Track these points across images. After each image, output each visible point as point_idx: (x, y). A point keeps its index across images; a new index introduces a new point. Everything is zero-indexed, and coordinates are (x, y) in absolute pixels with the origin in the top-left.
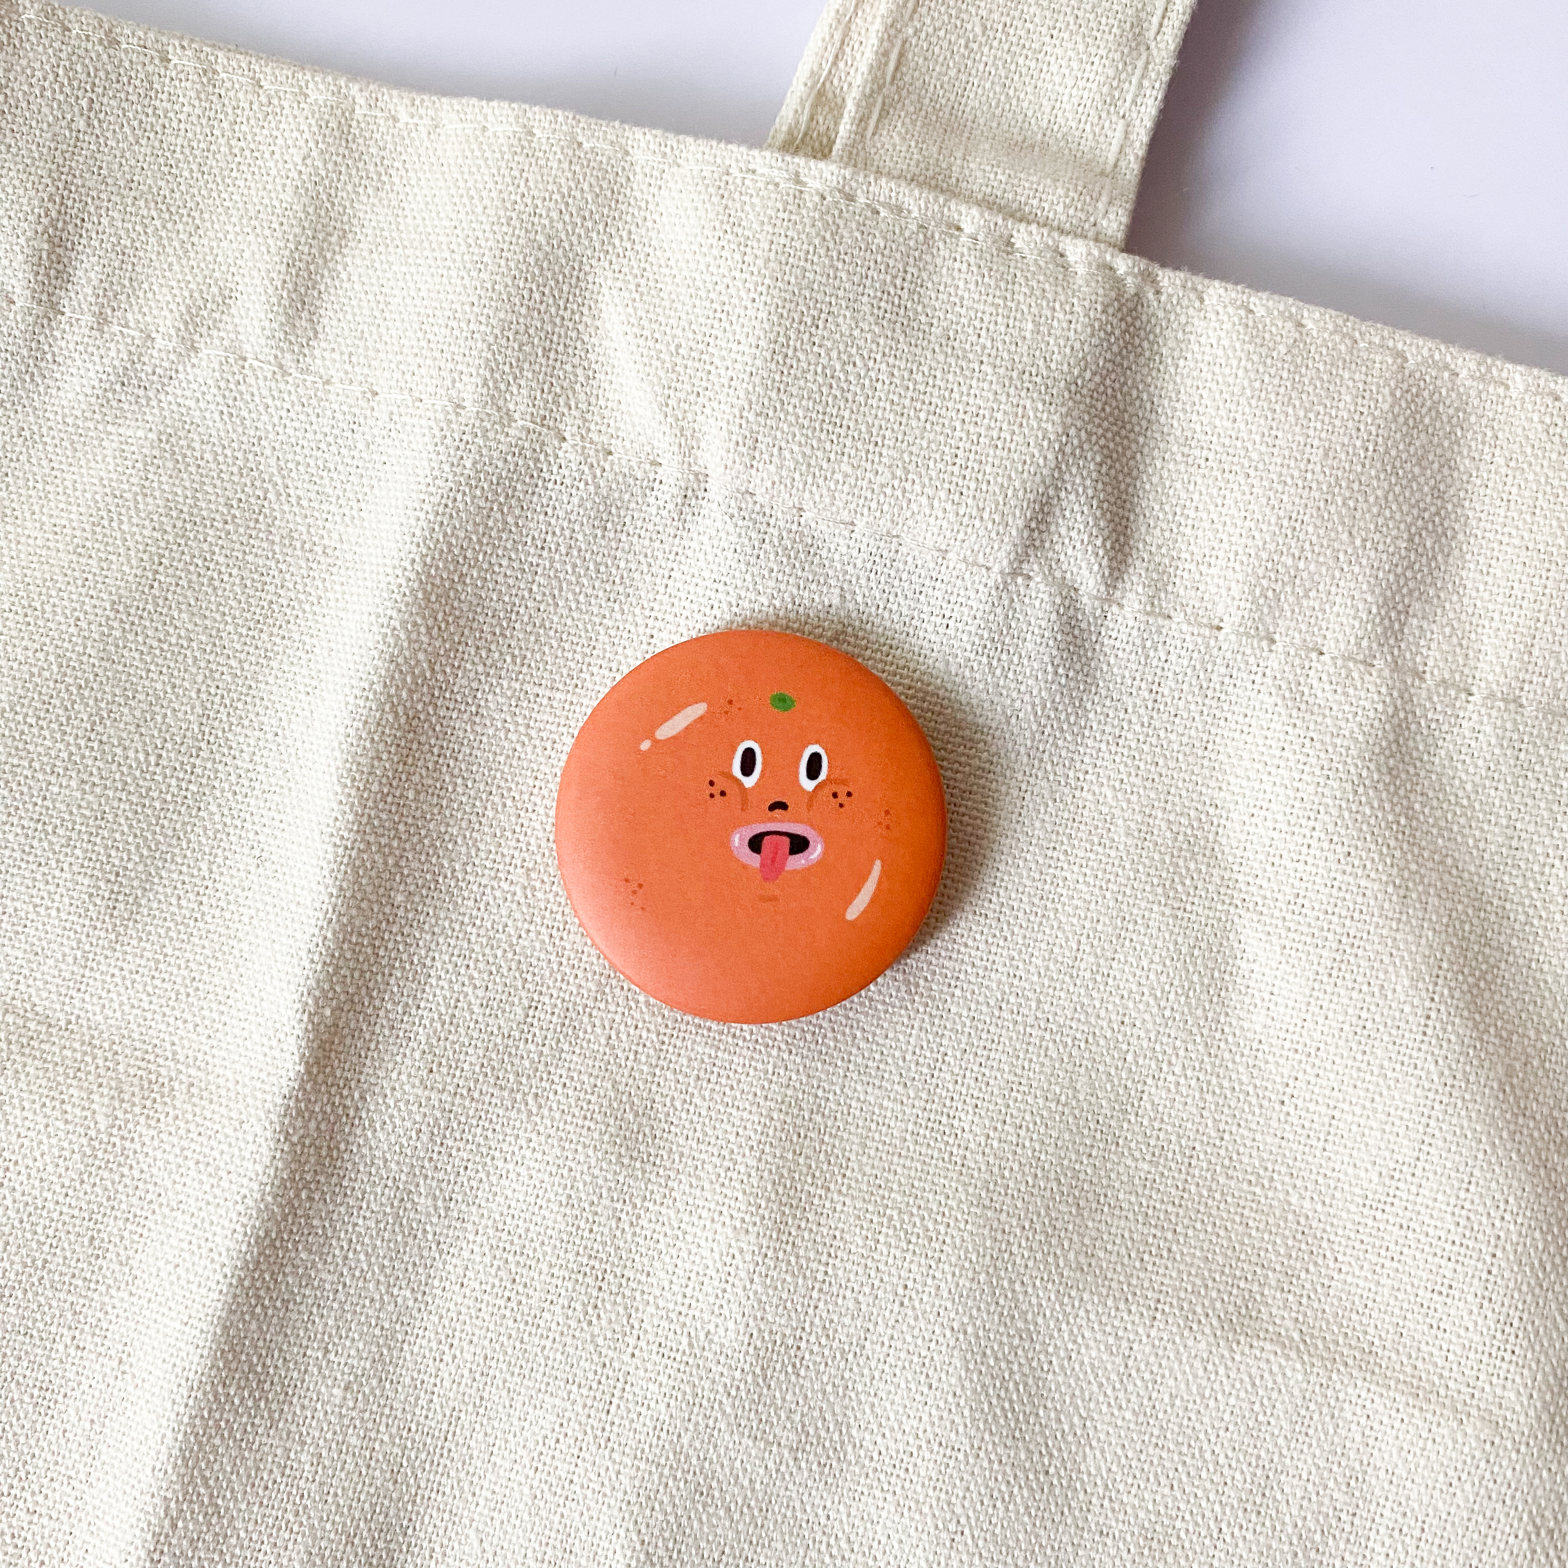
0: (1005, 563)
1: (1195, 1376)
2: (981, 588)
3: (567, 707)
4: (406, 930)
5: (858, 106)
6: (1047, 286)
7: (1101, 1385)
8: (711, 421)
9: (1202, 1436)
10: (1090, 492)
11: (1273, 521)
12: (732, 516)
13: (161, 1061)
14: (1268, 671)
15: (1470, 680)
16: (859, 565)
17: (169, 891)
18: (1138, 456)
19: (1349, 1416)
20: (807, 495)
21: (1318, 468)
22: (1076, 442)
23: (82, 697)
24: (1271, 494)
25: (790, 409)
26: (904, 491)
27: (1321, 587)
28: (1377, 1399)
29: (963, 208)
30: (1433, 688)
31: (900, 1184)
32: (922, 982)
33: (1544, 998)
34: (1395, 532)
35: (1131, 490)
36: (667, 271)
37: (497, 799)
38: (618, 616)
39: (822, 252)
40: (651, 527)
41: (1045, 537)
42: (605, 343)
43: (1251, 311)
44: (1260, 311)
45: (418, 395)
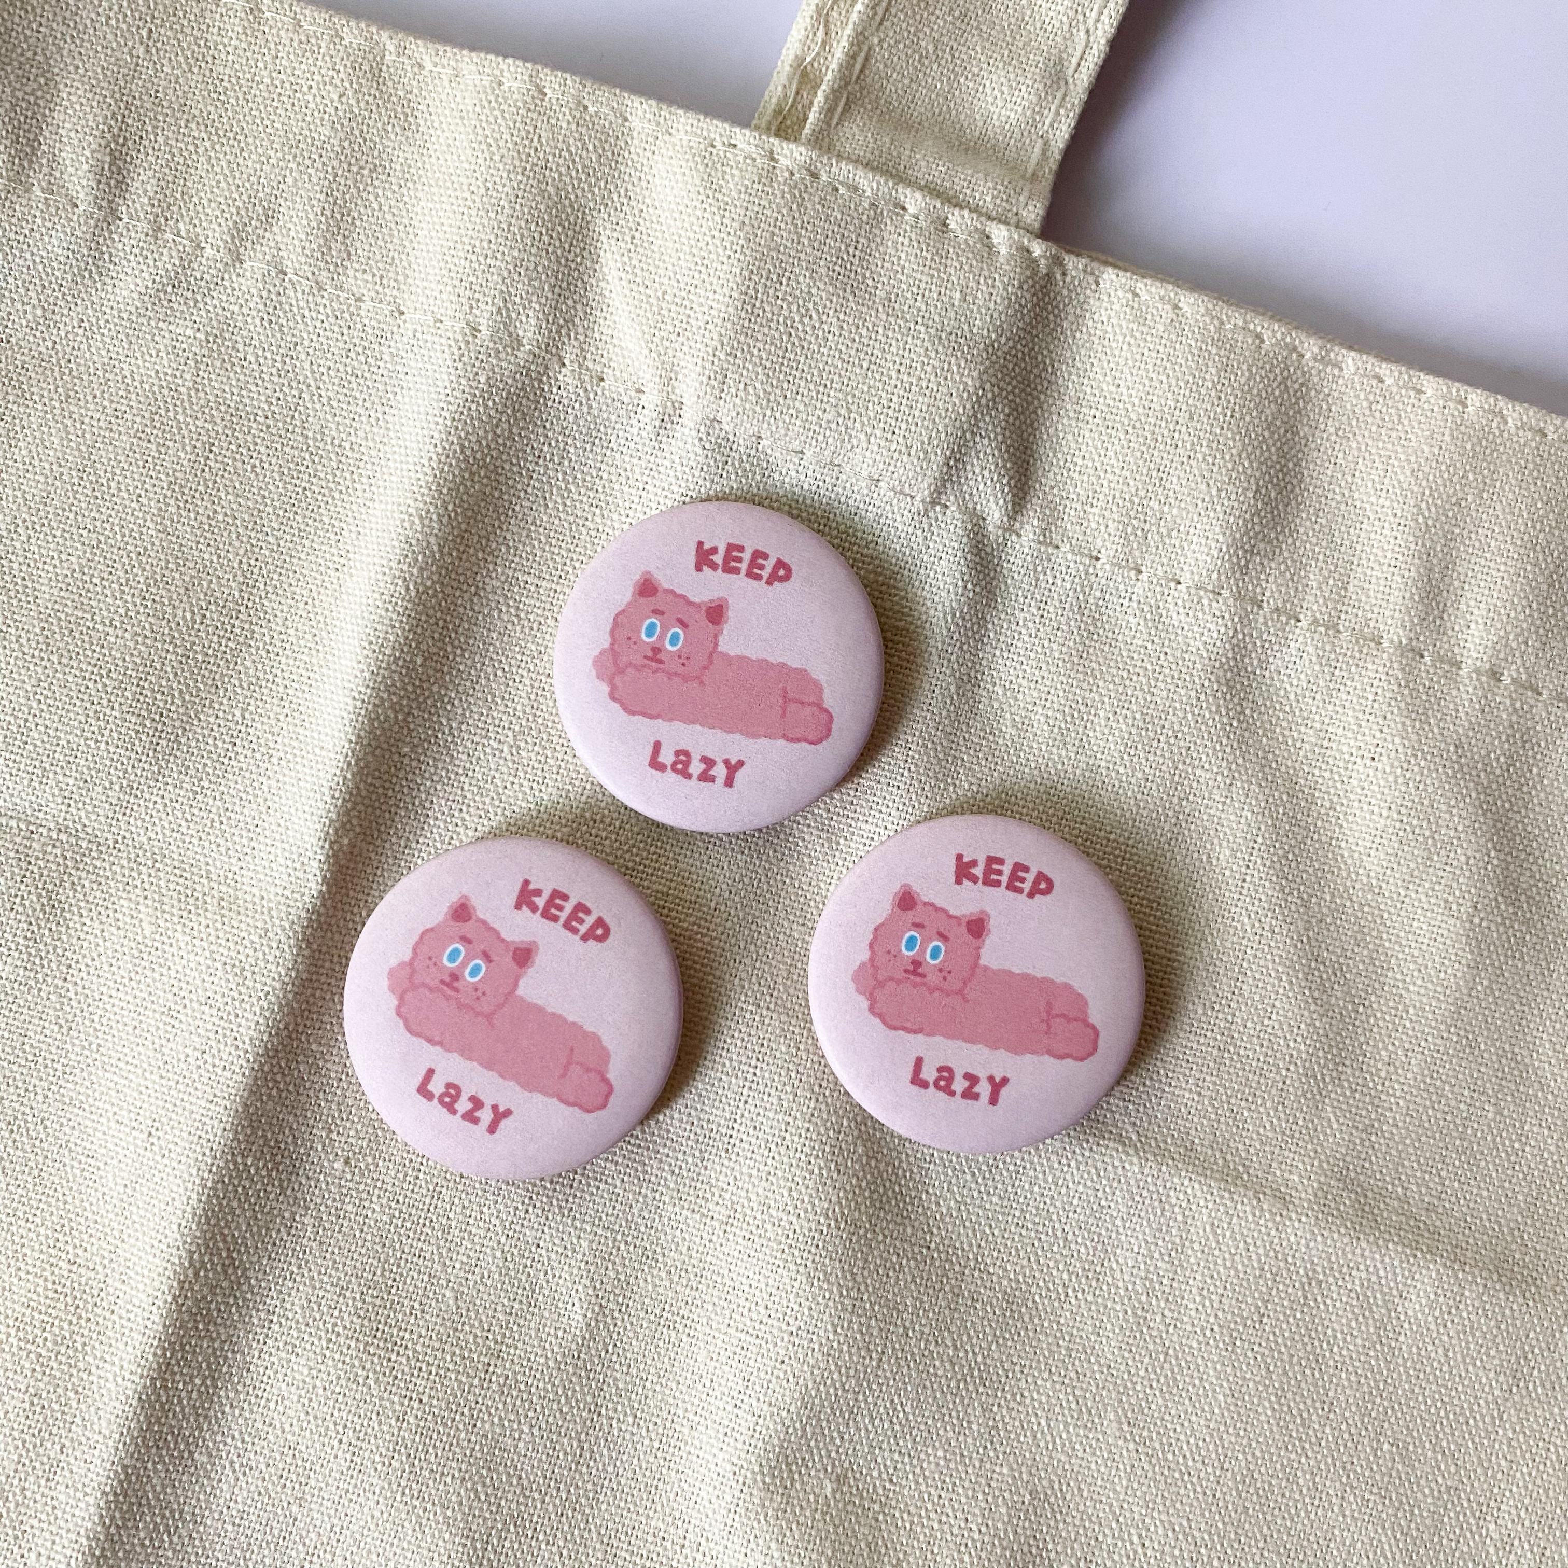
0: (926, 493)
1: (1051, 1168)
2: (906, 513)
3: (552, 594)
4: (410, 776)
5: (826, 97)
6: (974, 263)
7: (974, 1175)
8: (688, 357)
9: (1054, 1217)
10: (1000, 438)
11: (1145, 472)
12: (701, 439)
13: (196, 878)
14: (1134, 597)
15: (1298, 609)
16: (806, 486)
17: (206, 732)
18: (1039, 410)
19: (1174, 1201)
20: (765, 426)
21: (1184, 429)
22: (990, 395)
24: (1145, 449)
25: (755, 352)
26: (847, 427)
27: (1182, 528)
28: (1196, 1186)
29: (908, 192)
30: (1268, 615)
32: (842, 841)
34: (1245, 485)
35: (1033, 438)
36: (659, 228)
37: (489, 670)
38: (598, 520)
39: (789, 220)
40: (632, 445)
41: (962, 473)
42: (602, 284)
43: (1136, 295)
44: (1144, 296)
45: (439, 316)
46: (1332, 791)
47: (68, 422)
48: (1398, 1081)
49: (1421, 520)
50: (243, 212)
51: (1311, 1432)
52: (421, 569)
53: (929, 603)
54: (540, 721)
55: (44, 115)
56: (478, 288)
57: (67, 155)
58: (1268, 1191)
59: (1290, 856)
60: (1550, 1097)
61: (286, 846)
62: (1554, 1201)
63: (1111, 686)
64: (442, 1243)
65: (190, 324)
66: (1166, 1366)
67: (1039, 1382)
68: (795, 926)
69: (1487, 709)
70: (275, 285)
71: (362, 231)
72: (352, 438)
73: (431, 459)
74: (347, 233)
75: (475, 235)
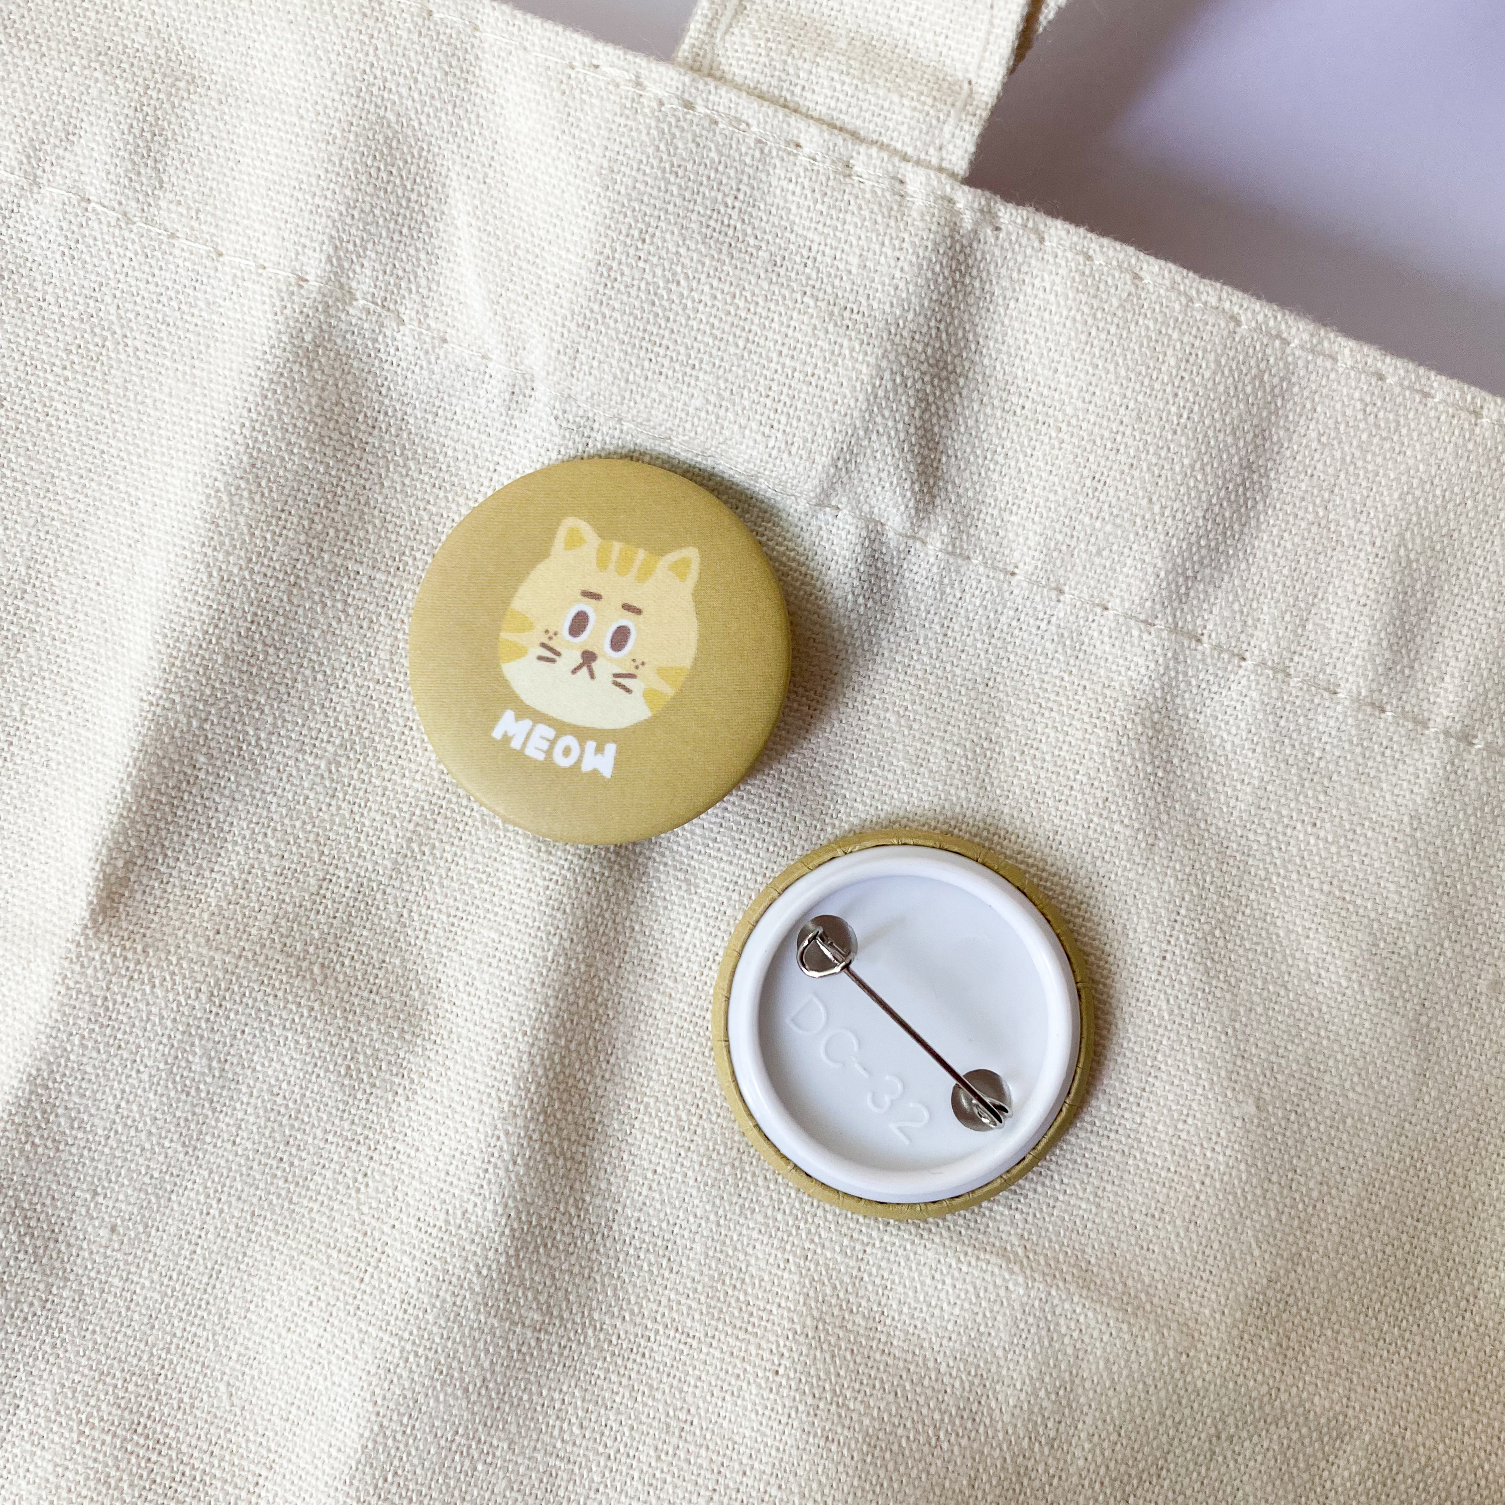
4: (206, 793)
11: (1076, 479)
12: (557, 418)
14: (1053, 620)
15: (1245, 647)
18: (957, 398)
20: (628, 409)
24: (1079, 451)
27: (1115, 548)
30: (1208, 652)
31: (660, 1074)
32: (702, 884)
33: (1274, 951)
34: (1194, 502)
35: (945, 432)
40: (480, 418)
41: (854, 475)
42: (451, 229)
45: (261, 262)
48: (1331, 1203)
50: (40, 127)
52: (227, 553)
56: (305, 232)
59: (1218, 933)
63: (1019, 721)
64: (218, 1329)
68: (642, 981)
69: (1452, 777)
70: (77, 215)
71: (176, 155)
72: (156, 395)
73: (243, 425)
74: (158, 157)
75: (302, 168)
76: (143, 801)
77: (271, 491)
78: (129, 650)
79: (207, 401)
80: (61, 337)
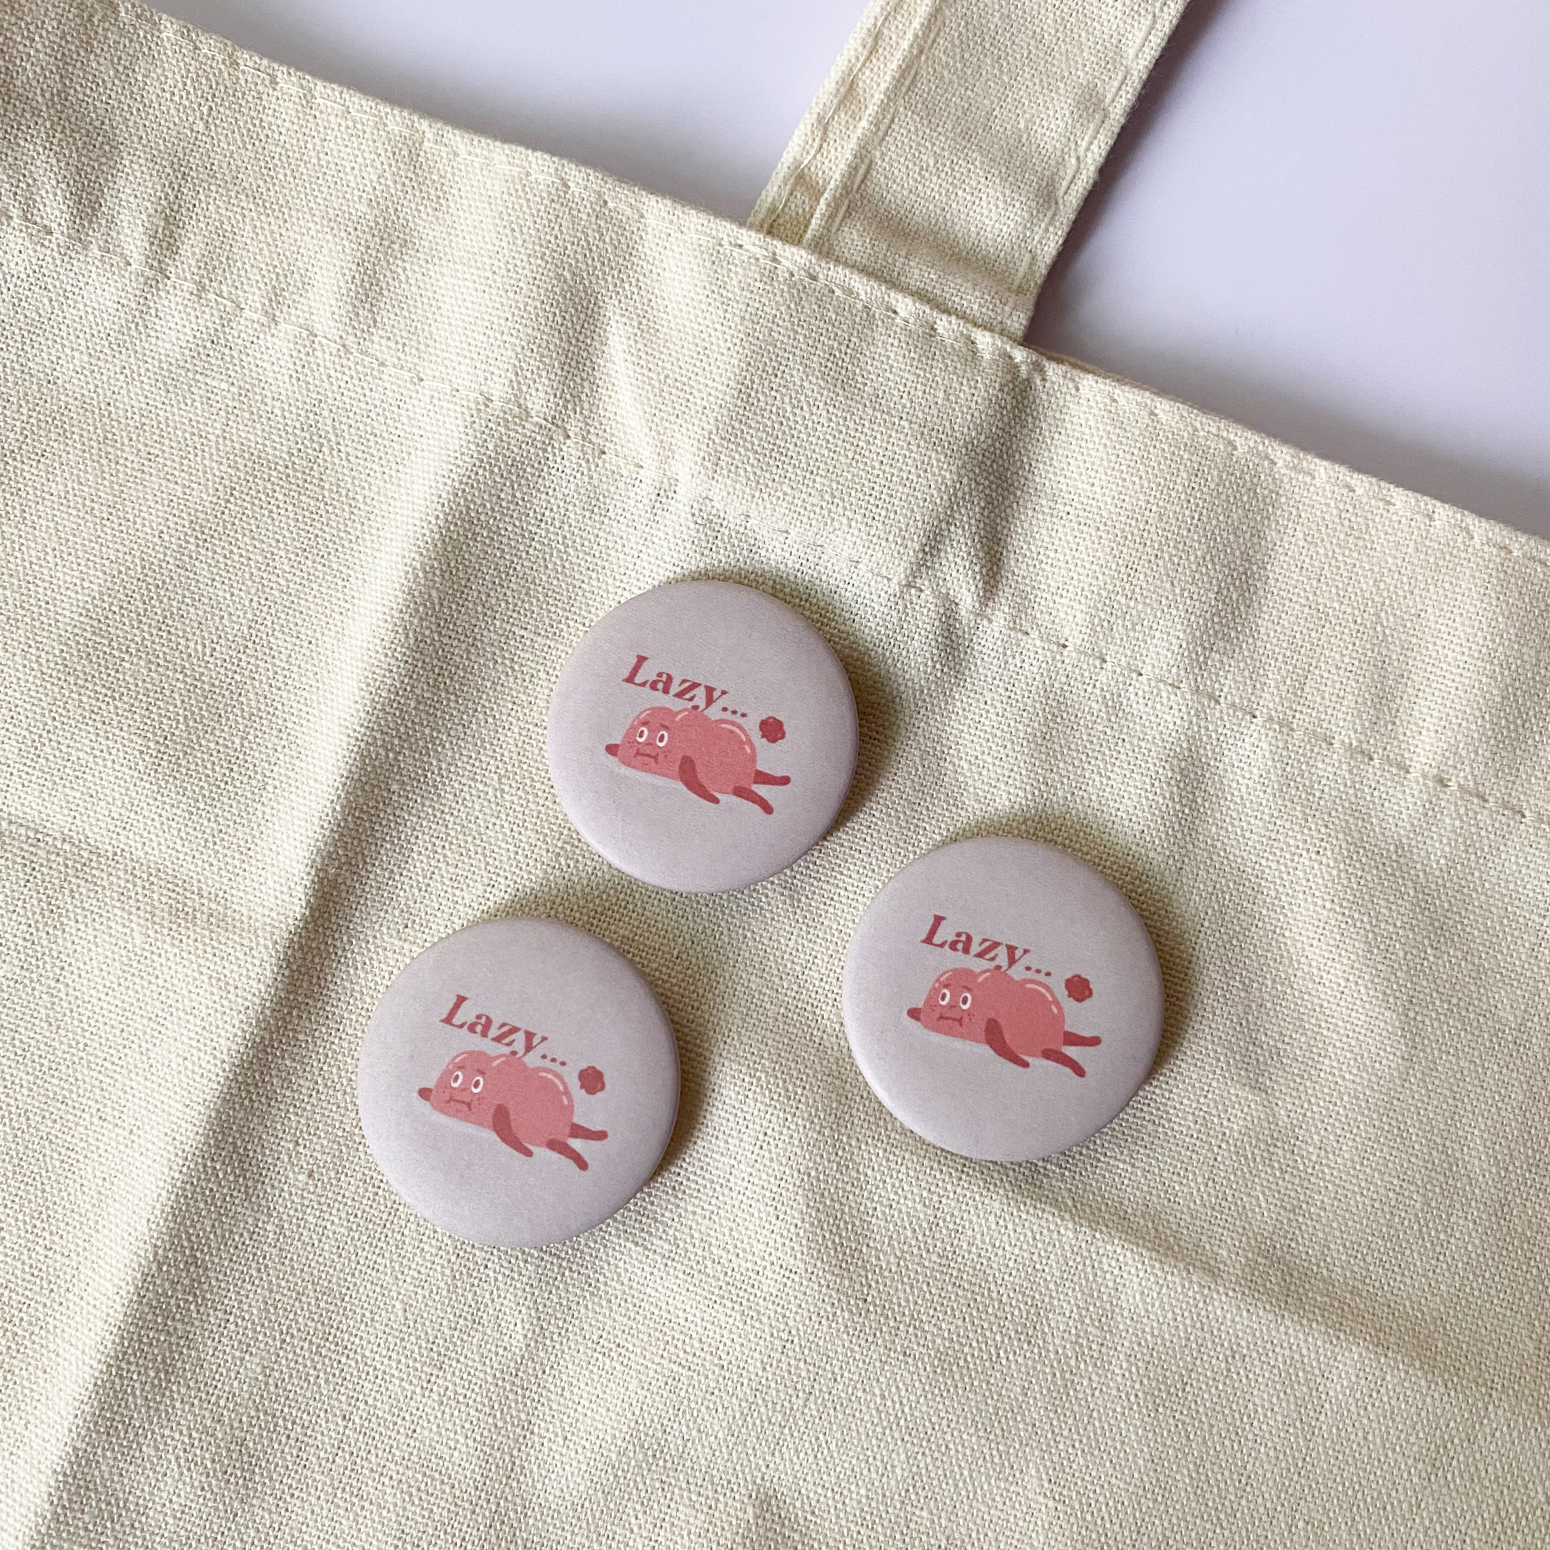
0: (903, 576)
2: (883, 594)
3: (546, 649)
4: (398, 812)
5: (828, 205)
6: (959, 366)
8: (685, 439)
10: (974, 529)
11: (1114, 567)
12: (693, 515)
13: (188, 895)
14: (1098, 684)
15: (1255, 706)
16: (790, 564)
18: (1015, 505)
20: (753, 506)
21: (1153, 529)
22: (966, 489)
23: (158, 595)
24: (1114, 545)
25: (748, 437)
26: (830, 511)
27: (1145, 623)
29: (900, 297)
30: (1225, 711)
31: (770, 1053)
32: (803, 899)
34: (1207, 586)
35: (1005, 532)
36: (665, 316)
37: (481, 716)
38: (594, 582)
39: (787, 318)
40: (628, 516)
41: (935, 560)
42: (609, 364)
43: (1115, 400)
44: (1122, 401)
45: (456, 386)
46: (1278, 881)
47: (104, 461)
48: (1328, 1165)
49: (1379, 628)
50: (281, 278)
51: (1227, 1503)
52: (421, 619)
53: (900, 680)
54: (525, 767)
55: (107, 180)
56: (493, 362)
57: (125, 217)
58: (1198, 1264)
59: (1234, 942)
60: (1477, 1191)
61: (277, 871)
62: (1476, 1293)
63: (1070, 768)
64: (395, 1257)
65: (225, 378)
66: (1090, 1428)
67: (965, 1436)
68: (753, 978)
69: (1430, 813)
70: (305, 346)
71: (388, 301)
72: (366, 492)
73: (437, 517)
74: (374, 302)
75: (494, 312)
76: (350, 819)
77: (458, 569)
78: (338, 696)
79: (410, 499)
80: (284, 442)
